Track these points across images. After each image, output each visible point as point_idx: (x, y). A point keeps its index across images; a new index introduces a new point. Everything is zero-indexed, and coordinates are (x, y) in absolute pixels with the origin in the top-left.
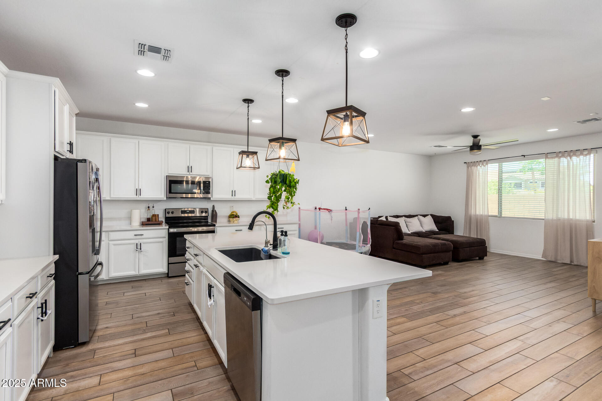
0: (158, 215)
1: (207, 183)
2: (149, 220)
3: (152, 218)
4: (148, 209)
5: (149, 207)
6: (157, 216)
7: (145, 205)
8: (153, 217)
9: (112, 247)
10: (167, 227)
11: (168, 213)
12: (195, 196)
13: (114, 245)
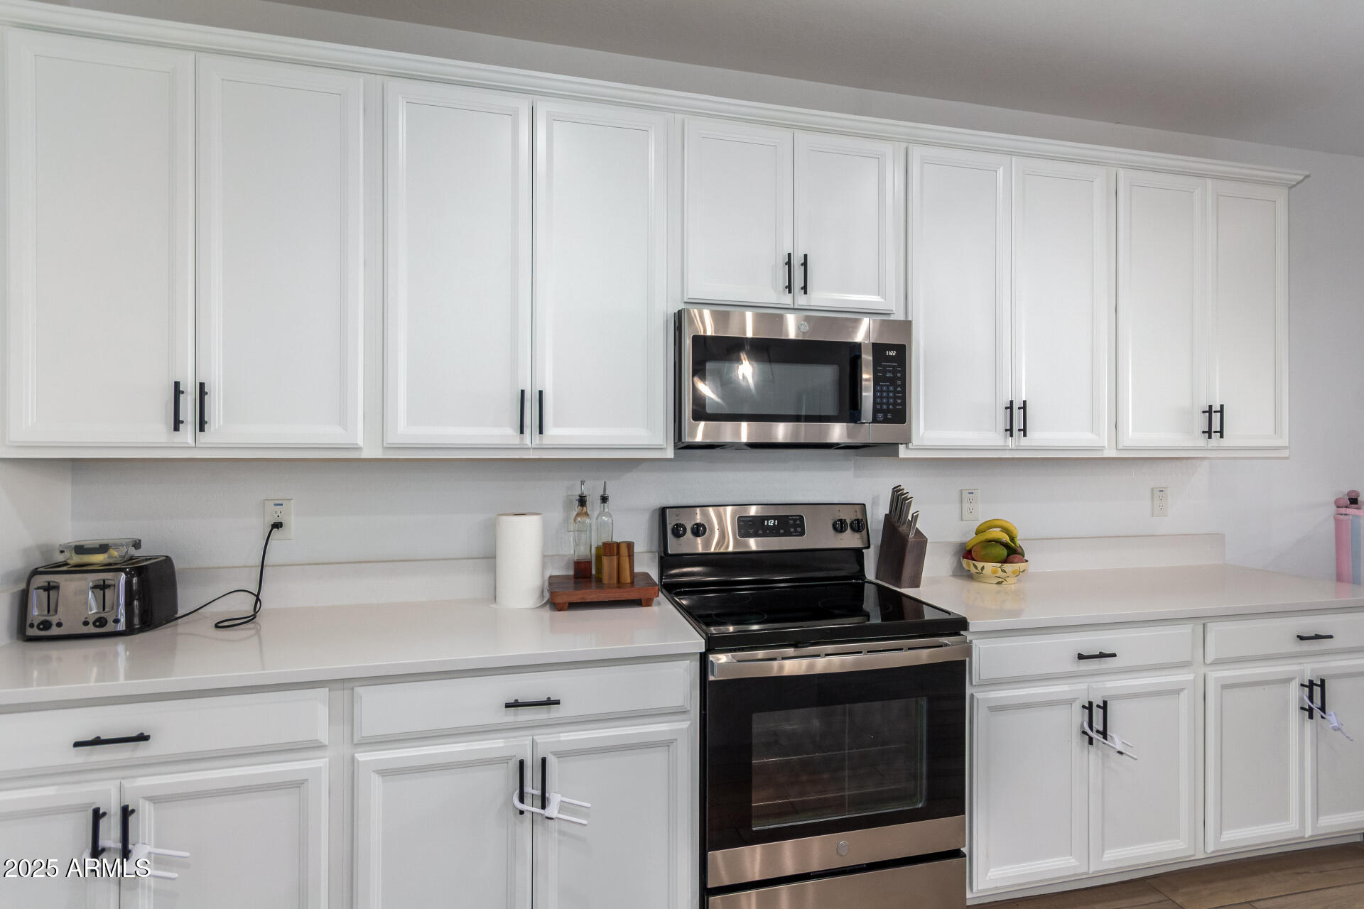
0: (630, 546)
1: (891, 359)
2: (583, 572)
3: (599, 558)
4: (577, 509)
5: (582, 501)
6: (624, 551)
7: (560, 490)
8: (605, 560)
9: (375, 792)
10: (699, 644)
11: (678, 531)
12: (827, 433)
13: (387, 773)
